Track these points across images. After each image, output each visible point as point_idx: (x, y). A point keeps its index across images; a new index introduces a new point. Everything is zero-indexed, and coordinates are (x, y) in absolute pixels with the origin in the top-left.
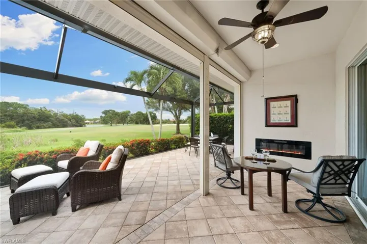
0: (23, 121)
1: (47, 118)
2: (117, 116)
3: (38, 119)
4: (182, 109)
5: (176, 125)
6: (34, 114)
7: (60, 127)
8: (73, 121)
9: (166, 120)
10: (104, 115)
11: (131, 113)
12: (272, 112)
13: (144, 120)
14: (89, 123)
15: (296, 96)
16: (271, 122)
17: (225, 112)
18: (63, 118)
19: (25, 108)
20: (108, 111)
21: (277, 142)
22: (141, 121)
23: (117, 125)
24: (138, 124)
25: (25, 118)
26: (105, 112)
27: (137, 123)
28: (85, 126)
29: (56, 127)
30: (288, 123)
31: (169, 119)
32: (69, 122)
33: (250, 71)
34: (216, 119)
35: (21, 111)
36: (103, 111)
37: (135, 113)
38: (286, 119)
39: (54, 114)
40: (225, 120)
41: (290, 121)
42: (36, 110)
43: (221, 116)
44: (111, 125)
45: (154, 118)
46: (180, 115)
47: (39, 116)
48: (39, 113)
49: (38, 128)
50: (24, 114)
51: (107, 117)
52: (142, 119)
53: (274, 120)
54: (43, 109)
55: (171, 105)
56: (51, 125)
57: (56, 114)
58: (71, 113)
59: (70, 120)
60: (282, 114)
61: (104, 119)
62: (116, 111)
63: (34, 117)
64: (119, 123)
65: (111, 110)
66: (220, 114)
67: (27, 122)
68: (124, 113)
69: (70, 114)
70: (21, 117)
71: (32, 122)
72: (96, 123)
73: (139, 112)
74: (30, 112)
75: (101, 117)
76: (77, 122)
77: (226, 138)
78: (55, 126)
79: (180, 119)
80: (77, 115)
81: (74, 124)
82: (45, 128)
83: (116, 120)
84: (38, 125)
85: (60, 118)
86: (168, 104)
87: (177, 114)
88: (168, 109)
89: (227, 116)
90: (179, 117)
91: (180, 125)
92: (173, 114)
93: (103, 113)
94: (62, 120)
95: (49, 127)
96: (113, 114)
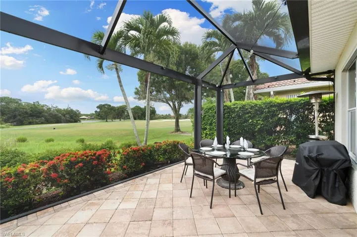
0: (15, 117)
1: (40, 113)
2: (112, 111)
3: (31, 114)
4: (182, 101)
5: (174, 120)
6: (26, 109)
8: (68, 116)
9: (166, 115)
10: (98, 110)
13: (142, 115)
14: (85, 119)
18: (57, 113)
19: (17, 102)
20: (104, 105)
22: (138, 116)
23: (114, 120)
24: (136, 119)
25: (17, 113)
26: (100, 107)
28: (80, 122)
31: (169, 115)
32: (63, 117)
35: (13, 106)
36: (98, 105)
39: (47, 109)
40: (253, 111)
42: (28, 104)
44: (107, 121)
45: (153, 112)
46: (179, 109)
47: (31, 111)
48: (32, 107)
49: (30, 123)
50: (16, 109)
51: (102, 112)
52: (140, 114)
54: (36, 104)
55: (168, 96)
56: (43, 121)
57: (49, 109)
58: (66, 108)
59: (64, 115)
61: (99, 114)
62: (112, 106)
63: (26, 113)
64: (115, 118)
65: (106, 105)
67: (19, 117)
68: (121, 107)
69: (64, 109)
70: (13, 112)
71: (24, 117)
73: (136, 106)
74: (21, 107)
75: (96, 112)
76: (71, 117)
78: (48, 122)
79: (180, 112)
80: (72, 111)
81: (69, 119)
82: (37, 123)
83: (111, 116)
84: (31, 120)
85: (54, 114)
86: (165, 94)
87: (175, 107)
88: (164, 100)
89: (256, 105)
90: (179, 111)
91: (180, 120)
92: (171, 106)
93: (98, 107)
94: (56, 115)
95: (42, 123)
96: (108, 109)
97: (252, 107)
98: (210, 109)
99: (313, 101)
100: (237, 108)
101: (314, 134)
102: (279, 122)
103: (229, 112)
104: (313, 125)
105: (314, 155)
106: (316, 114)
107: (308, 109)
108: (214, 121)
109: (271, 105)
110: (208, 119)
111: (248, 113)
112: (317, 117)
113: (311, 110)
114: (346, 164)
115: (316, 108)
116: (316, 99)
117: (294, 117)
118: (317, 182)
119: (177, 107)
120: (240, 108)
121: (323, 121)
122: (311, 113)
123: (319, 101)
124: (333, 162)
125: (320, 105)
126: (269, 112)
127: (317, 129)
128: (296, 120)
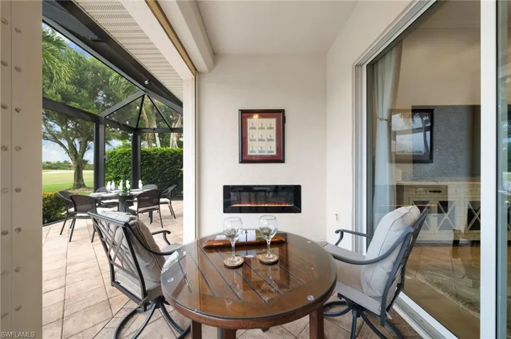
5: (73, 171)
9: (59, 163)
12: (249, 137)
15: (282, 111)
16: (249, 154)
17: (173, 146)
21: (256, 189)
30: (272, 156)
33: (215, 55)
34: (157, 156)
38: (269, 149)
40: (173, 158)
41: (275, 153)
43: (165, 152)
53: (252, 152)
60: (264, 140)
66: (164, 149)
77: (170, 189)
86: (51, 126)
87: (75, 149)
88: (48, 135)
90: (83, 156)
91: (84, 171)
92: (64, 147)
97: (172, 155)
98: (125, 154)
100: (156, 154)
108: (130, 168)
110: (123, 167)
119: (78, 149)
120: (161, 155)
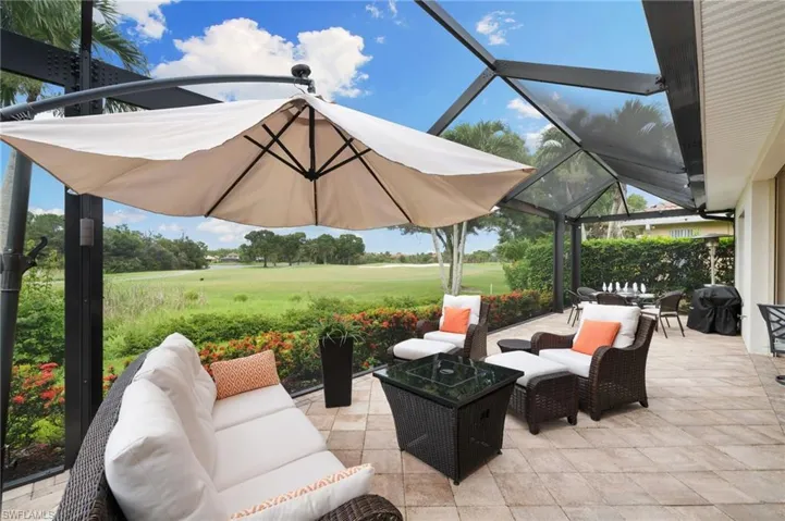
1: (133, 248)
2: (277, 245)
3: (113, 250)
7: (156, 270)
8: (183, 255)
9: (382, 255)
10: (249, 243)
11: (308, 238)
13: (336, 253)
14: (213, 261)
18: (162, 249)
20: (259, 234)
22: (328, 257)
23: (278, 264)
24: (322, 263)
26: (251, 236)
27: (320, 262)
28: (207, 267)
29: (149, 270)
31: (387, 253)
32: (175, 258)
36: (248, 233)
37: (317, 237)
39: (144, 240)
40: (625, 253)
44: (265, 266)
45: (358, 248)
47: (115, 244)
51: (257, 247)
52: (331, 253)
54: (122, 230)
56: (138, 265)
57: (147, 241)
58: (179, 238)
59: (176, 254)
61: (250, 252)
62: (276, 234)
63: (106, 248)
64: (280, 260)
65: (265, 232)
68: (292, 238)
69: (176, 241)
72: (227, 261)
73: (324, 236)
75: (244, 246)
76: (190, 258)
78: (147, 266)
80: (191, 244)
81: (185, 261)
82: (127, 270)
83: (275, 255)
84: (115, 263)
85: (158, 249)
89: (630, 246)
93: (247, 237)
94: (161, 253)
95: (136, 270)
96: (268, 241)
97: (624, 249)
99: (709, 245)
100: (601, 249)
101: (710, 283)
102: (662, 270)
103: (587, 255)
104: (709, 274)
105: (709, 296)
106: (713, 260)
107: (702, 253)
109: (651, 246)
111: (617, 257)
112: (714, 263)
113: (706, 253)
114: (735, 302)
115: (712, 252)
116: (713, 243)
117: (683, 262)
118: (711, 319)
120: (606, 249)
121: (723, 268)
122: (706, 257)
123: (715, 245)
124: (725, 300)
125: (717, 248)
126: (649, 255)
127: (713, 278)
128: (684, 265)
